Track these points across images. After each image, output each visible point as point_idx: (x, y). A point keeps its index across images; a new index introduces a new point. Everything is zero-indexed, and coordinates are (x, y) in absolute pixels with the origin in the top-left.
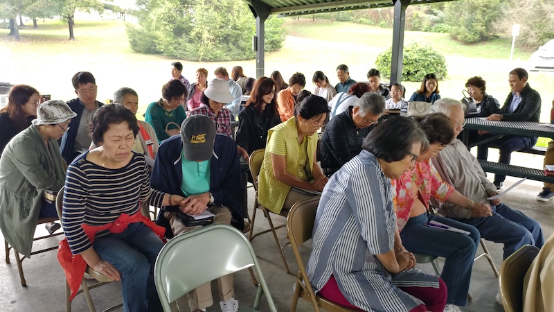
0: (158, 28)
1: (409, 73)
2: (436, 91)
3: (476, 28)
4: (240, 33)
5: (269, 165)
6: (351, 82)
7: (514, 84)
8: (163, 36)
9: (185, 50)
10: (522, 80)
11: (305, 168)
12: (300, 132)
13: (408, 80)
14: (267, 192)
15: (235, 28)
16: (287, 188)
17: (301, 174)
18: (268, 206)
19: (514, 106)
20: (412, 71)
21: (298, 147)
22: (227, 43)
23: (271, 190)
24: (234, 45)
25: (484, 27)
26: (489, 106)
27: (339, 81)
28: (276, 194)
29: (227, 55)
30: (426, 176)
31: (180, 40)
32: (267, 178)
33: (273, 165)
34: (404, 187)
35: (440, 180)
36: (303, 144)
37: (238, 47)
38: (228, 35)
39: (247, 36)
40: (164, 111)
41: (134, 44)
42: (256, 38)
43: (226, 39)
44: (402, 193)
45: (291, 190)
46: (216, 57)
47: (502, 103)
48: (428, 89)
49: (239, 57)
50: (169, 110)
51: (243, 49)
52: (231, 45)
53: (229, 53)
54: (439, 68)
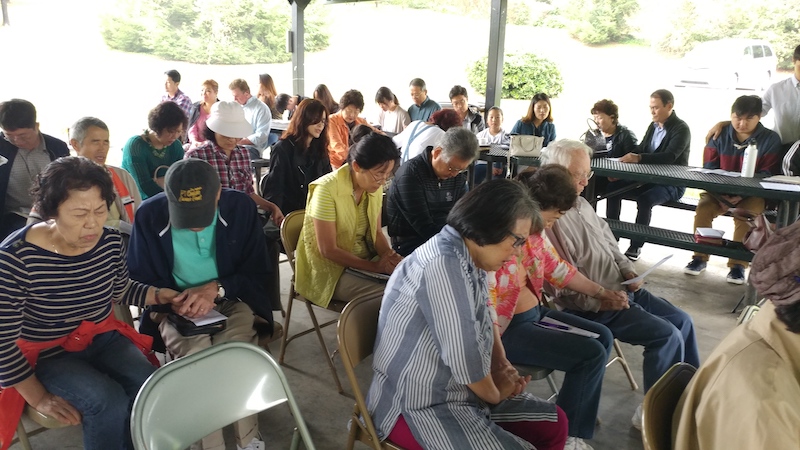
0: (144, 14)
1: (511, 88)
2: (549, 119)
3: (603, 24)
4: (268, 22)
5: (310, 235)
6: (429, 104)
7: (656, 111)
8: (151, 26)
9: (186, 48)
10: (667, 106)
11: (365, 239)
12: (356, 187)
13: (511, 96)
14: (308, 275)
15: (261, 16)
16: (339, 269)
17: (359, 248)
18: (309, 296)
19: (657, 142)
20: (516, 85)
21: (353, 209)
22: (250, 38)
23: (314, 272)
24: (260, 40)
25: (614, 23)
26: (622, 142)
27: (413, 102)
28: (322, 278)
29: (250, 55)
30: (538, 253)
31: (178, 32)
32: (308, 255)
33: (317, 236)
34: (507, 272)
35: (556, 257)
36: (362, 204)
37: (266, 44)
38: (251, 26)
39: (278, 28)
40: (152, 149)
41: (108, 36)
42: (291, 34)
43: (248, 32)
44: (504, 280)
45: (344, 272)
46: (233, 58)
47: (639, 137)
48: (537, 115)
49: (268, 59)
50: (159, 147)
51: (272, 47)
52: (255, 40)
53: (251, 52)
54: (553, 81)
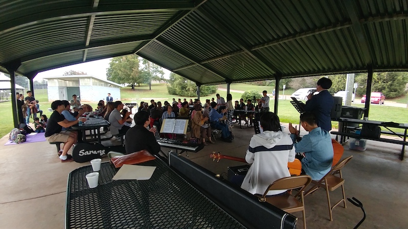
0: (176, 87)
8: (178, 89)
31: (183, 91)
41: (169, 92)
42: (198, 91)
